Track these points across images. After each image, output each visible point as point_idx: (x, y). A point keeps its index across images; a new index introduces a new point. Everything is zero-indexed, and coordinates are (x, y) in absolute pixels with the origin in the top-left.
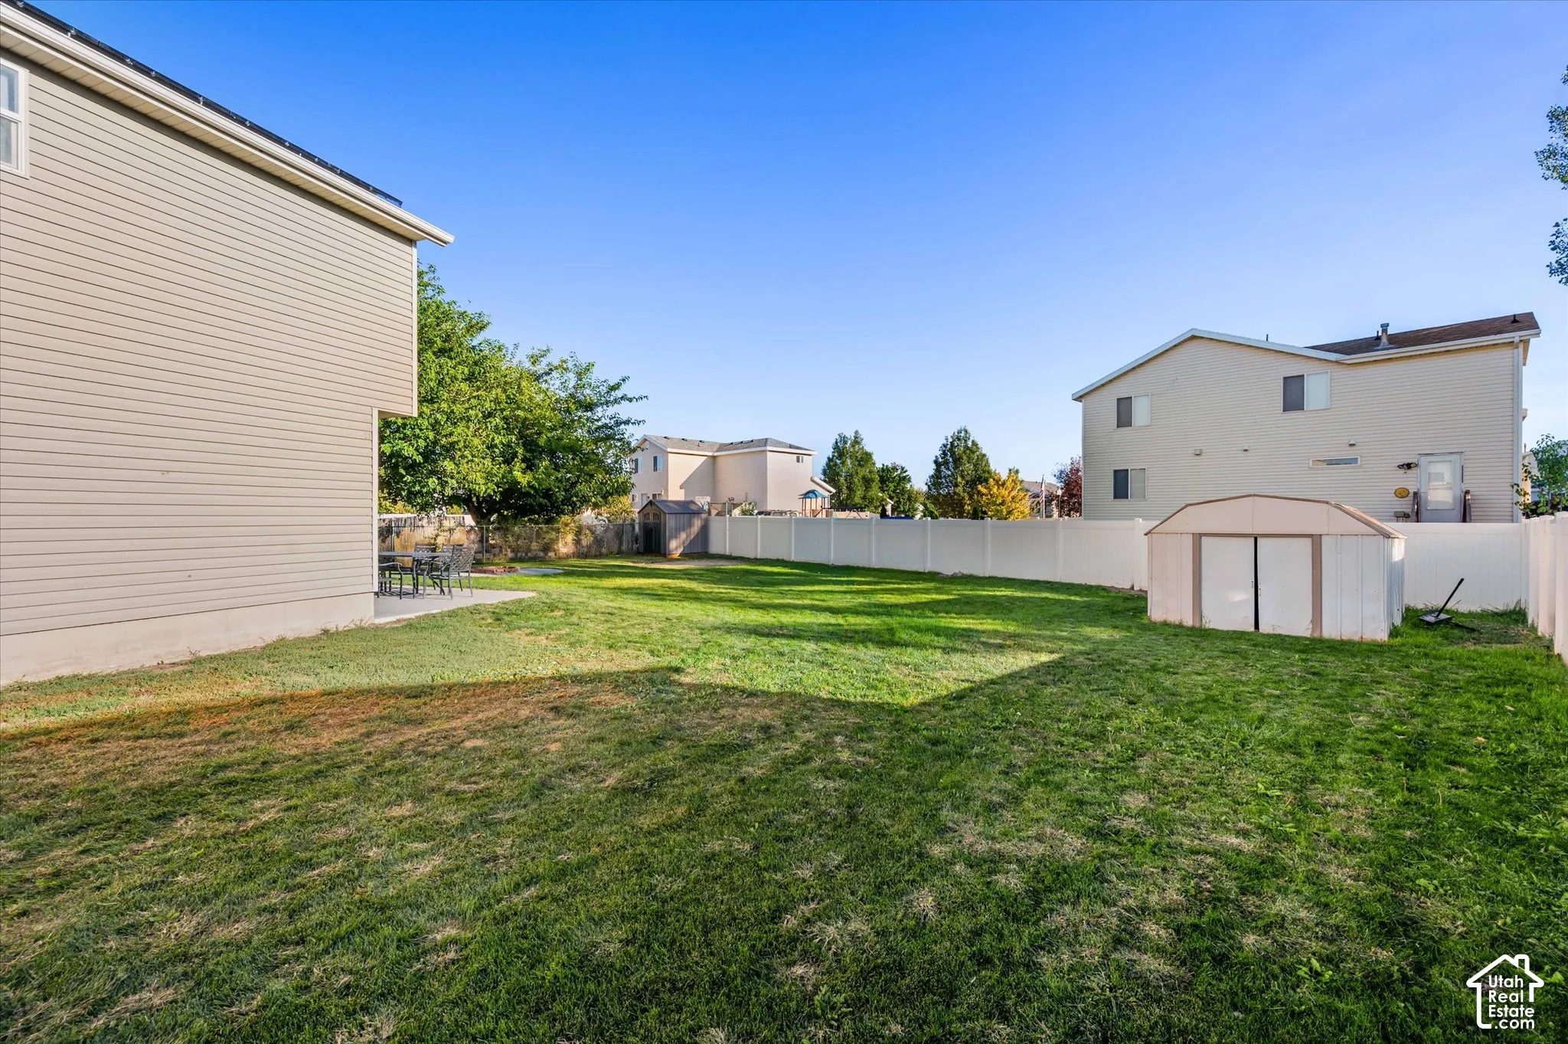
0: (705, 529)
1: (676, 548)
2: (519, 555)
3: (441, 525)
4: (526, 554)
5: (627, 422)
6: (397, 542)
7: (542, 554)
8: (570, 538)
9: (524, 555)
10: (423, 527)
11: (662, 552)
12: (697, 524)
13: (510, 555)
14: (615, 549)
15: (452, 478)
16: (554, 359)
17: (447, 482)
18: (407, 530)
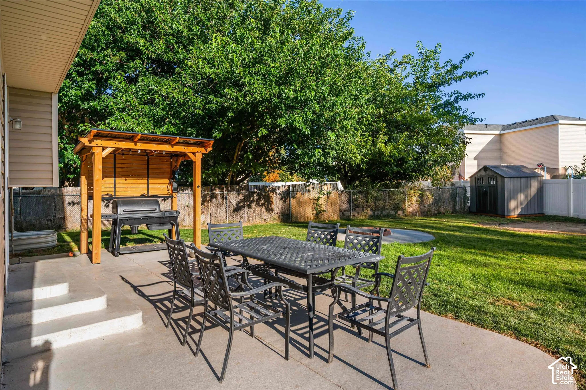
0: (541, 191)
1: (514, 209)
2: (376, 213)
3: (321, 190)
4: (382, 213)
5: (465, 98)
6: (293, 201)
7: (393, 212)
8: (414, 199)
9: (380, 213)
10: (309, 191)
11: (500, 212)
12: (534, 185)
13: (370, 212)
14: (450, 209)
15: (333, 149)
16: (398, 57)
17: (329, 153)
18: (299, 193)
